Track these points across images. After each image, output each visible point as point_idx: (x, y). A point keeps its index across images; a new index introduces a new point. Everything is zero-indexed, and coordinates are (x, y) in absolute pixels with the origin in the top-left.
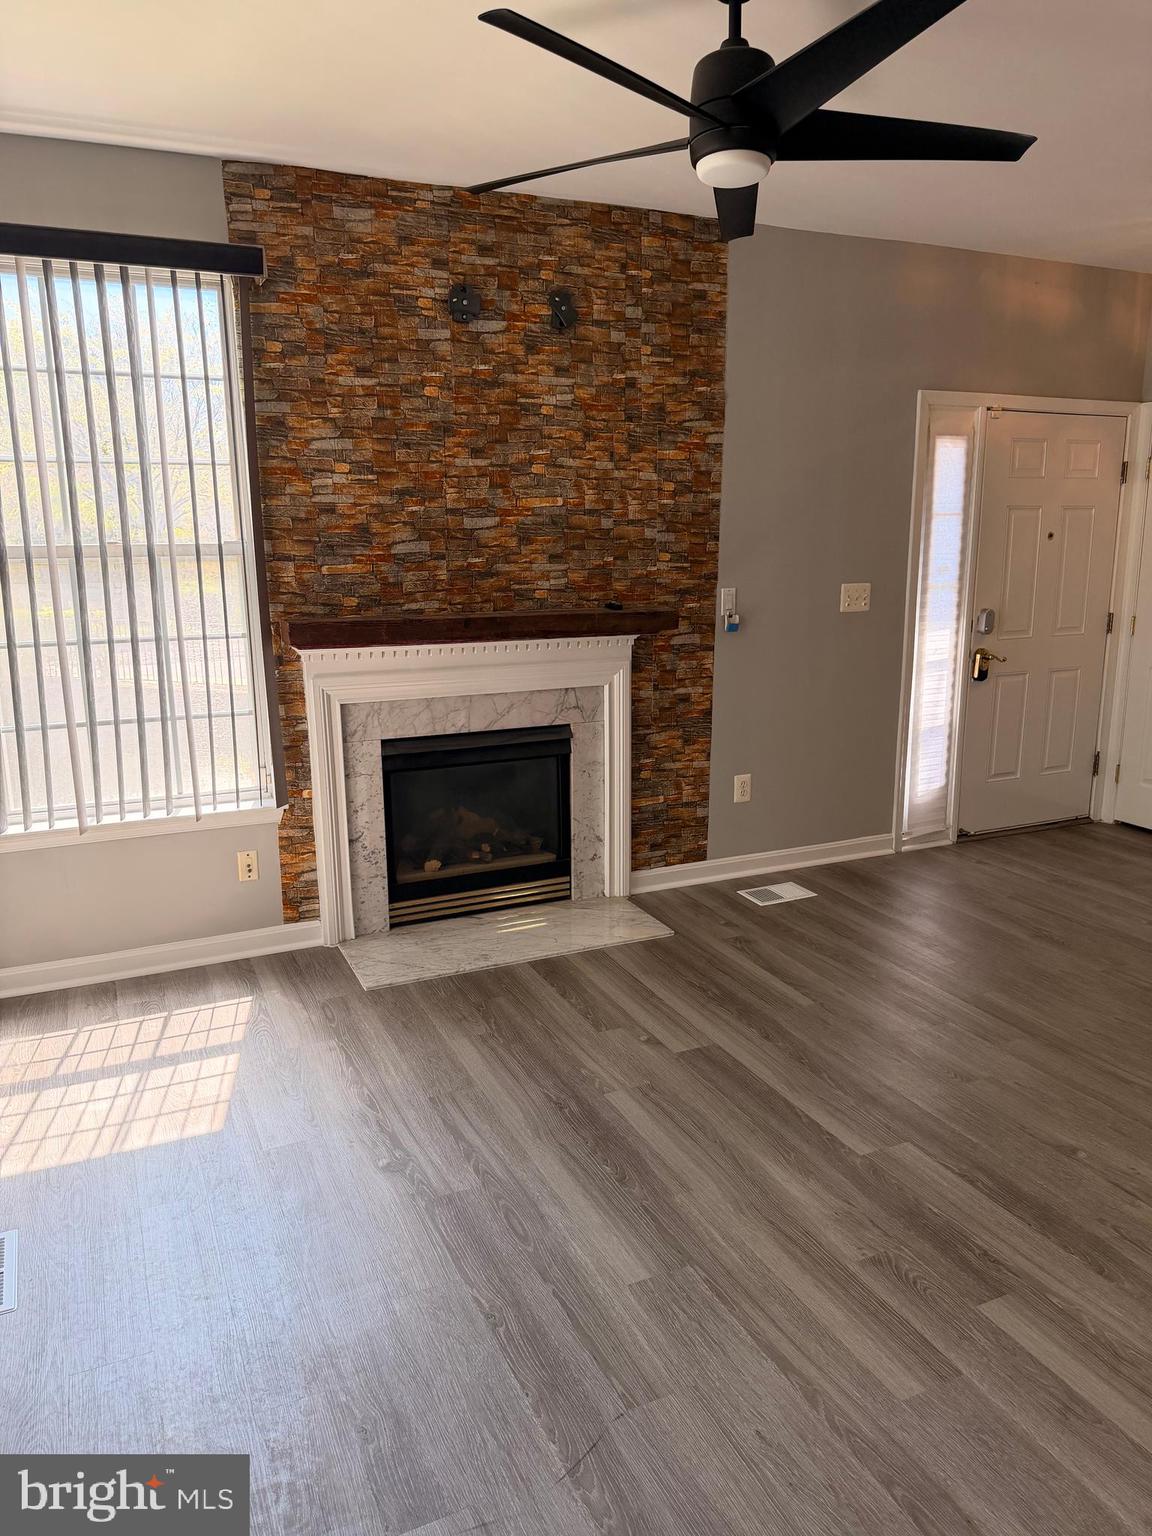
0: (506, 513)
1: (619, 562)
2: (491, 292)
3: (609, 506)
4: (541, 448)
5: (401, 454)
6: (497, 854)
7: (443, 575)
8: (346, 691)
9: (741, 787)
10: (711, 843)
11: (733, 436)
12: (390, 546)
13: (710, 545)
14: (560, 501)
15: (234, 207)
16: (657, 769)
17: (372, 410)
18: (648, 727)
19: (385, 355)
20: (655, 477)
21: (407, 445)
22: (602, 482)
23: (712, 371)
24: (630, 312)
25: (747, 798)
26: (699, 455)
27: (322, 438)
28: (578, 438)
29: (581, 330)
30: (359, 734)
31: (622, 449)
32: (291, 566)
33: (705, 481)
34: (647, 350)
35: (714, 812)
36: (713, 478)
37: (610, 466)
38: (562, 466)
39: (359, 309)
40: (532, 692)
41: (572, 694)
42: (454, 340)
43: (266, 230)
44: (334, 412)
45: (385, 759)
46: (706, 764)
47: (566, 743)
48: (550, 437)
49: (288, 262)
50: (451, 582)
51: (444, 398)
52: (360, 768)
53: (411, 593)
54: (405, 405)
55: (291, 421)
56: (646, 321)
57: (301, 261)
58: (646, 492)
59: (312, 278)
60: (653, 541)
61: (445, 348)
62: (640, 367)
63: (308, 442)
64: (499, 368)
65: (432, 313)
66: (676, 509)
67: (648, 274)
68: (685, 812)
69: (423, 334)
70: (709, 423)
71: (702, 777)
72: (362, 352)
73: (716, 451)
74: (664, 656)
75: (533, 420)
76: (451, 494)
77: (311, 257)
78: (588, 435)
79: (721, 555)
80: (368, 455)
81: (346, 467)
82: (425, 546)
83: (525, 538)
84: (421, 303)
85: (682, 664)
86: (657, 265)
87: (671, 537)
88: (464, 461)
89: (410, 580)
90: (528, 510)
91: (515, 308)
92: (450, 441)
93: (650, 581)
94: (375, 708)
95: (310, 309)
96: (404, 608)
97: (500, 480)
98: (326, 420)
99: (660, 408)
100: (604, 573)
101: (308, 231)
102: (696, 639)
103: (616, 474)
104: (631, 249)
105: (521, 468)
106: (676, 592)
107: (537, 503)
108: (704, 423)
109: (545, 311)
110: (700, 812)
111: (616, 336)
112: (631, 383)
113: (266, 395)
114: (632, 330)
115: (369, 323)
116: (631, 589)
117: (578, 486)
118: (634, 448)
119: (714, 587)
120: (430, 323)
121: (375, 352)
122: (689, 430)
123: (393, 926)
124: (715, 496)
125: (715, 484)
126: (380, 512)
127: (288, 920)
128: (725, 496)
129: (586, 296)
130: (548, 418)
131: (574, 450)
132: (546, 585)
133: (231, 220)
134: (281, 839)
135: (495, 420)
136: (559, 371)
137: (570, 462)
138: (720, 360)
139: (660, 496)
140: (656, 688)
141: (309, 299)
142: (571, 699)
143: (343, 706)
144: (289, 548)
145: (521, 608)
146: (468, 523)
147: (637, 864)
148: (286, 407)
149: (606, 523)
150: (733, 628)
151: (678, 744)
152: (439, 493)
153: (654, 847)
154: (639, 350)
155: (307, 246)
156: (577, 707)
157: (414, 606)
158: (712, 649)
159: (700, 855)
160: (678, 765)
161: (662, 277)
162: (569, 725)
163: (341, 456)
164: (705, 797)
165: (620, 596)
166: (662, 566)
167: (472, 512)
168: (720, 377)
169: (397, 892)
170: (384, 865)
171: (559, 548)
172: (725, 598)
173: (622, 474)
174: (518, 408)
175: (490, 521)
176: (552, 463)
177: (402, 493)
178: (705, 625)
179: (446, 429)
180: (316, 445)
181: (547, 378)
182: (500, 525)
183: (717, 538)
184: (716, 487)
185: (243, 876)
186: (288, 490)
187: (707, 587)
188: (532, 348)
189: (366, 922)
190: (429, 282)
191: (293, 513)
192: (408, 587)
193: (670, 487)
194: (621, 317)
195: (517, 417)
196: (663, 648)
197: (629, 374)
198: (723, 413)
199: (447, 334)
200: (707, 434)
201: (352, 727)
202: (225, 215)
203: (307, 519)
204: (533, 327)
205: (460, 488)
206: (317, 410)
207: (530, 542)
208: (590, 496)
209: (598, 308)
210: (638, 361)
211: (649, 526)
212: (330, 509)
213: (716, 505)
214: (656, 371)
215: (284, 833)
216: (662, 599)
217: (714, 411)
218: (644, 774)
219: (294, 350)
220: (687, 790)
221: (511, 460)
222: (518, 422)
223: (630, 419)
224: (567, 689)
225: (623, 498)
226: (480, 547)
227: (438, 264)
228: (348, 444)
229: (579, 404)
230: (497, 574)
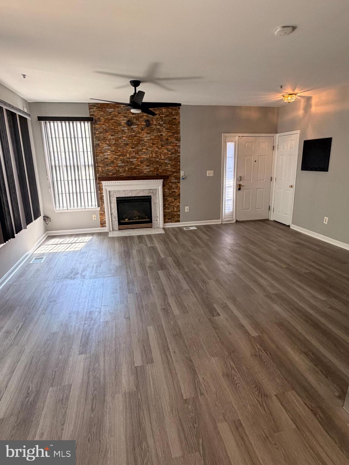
0: (138, 158)
1: (160, 167)
2: (135, 121)
3: (158, 156)
4: (145, 147)
5: (119, 149)
6: (139, 219)
7: (127, 169)
8: (109, 189)
9: (187, 209)
10: (181, 219)
11: (182, 144)
12: (117, 164)
13: (179, 163)
14: (148, 156)
15: (90, 110)
16: (169, 204)
17: (114, 142)
18: (167, 197)
19: (116, 133)
20: (167, 151)
21: (120, 147)
22: (156, 153)
23: (178, 132)
24: (161, 123)
25: (188, 211)
26: (176, 147)
27: (106, 147)
28: (152, 145)
29: (152, 126)
30: (112, 196)
31: (160, 147)
32: (101, 168)
33: (177, 152)
34: (164, 129)
35: (181, 213)
36: (178, 151)
37: (158, 149)
38: (148, 150)
39: (111, 125)
40: (143, 190)
41: (151, 190)
42: (128, 129)
43: (95, 114)
44: (108, 142)
45: (117, 200)
46: (179, 204)
47: (151, 199)
48: (146, 145)
49: (99, 118)
50: (128, 170)
51: (127, 139)
52: (112, 202)
53: (121, 172)
54: (120, 141)
55: (100, 144)
56: (164, 124)
57: (101, 118)
58: (165, 154)
59: (103, 121)
60: (167, 163)
61: (126, 131)
62: (163, 132)
63: (103, 147)
64: (136, 134)
65: (124, 125)
66: (171, 157)
67: (164, 116)
68: (175, 213)
69: (123, 129)
70: (177, 141)
71: (178, 207)
72: (112, 132)
73: (179, 147)
74: (170, 184)
75: (143, 142)
76: (128, 155)
77: (103, 117)
78: (153, 144)
79: (181, 165)
80: (113, 149)
81: (110, 151)
82: (123, 164)
83: (142, 163)
84: (122, 124)
85: (174, 185)
86: (166, 114)
87: (170, 162)
88: (130, 149)
89: (121, 170)
90: (142, 157)
91: (139, 123)
92: (128, 146)
93: (166, 170)
94: (115, 192)
95: (103, 126)
96: (120, 175)
97: (137, 153)
98: (106, 144)
99: (167, 139)
100: (157, 169)
101: (102, 113)
102: (176, 181)
103: (159, 151)
104: (160, 111)
105: (141, 150)
106: (172, 172)
107: (144, 156)
108: (176, 141)
109: (145, 123)
110: (178, 213)
111: (158, 127)
112: (161, 135)
113: (96, 140)
114: (161, 126)
115: (113, 127)
116: (163, 171)
117: (152, 153)
118: (162, 146)
119: (180, 171)
120: (124, 127)
121: (114, 132)
122: (173, 143)
123: (119, 230)
124: (179, 154)
125: (179, 152)
126: (116, 159)
127: (101, 227)
128: (181, 154)
129: (152, 120)
130: (146, 142)
131: (150, 147)
132: (146, 171)
133: (90, 113)
134: (100, 213)
135: (136, 142)
136: (148, 133)
137: (150, 149)
138: (179, 130)
139: (168, 155)
140: (168, 189)
141: (103, 124)
142: (151, 191)
143: (109, 191)
144: (100, 165)
145: (142, 175)
146: (131, 160)
147: (165, 222)
148: (99, 142)
149: (157, 160)
150: (183, 179)
151: (173, 200)
152: (126, 155)
153: (169, 219)
154: (163, 129)
155: (102, 116)
156: (152, 193)
157: (122, 174)
158: (180, 183)
159: (179, 221)
160: (174, 204)
161: (167, 116)
162: (151, 196)
163: (109, 150)
164: (179, 210)
165: (160, 173)
166: (169, 167)
167: (132, 158)
168: (179, 133)
169: (120, 224)
170: (117, 219)
171: (148, 164)
172: (182, 173)
173: (160, 151)
174: (140, 140)
175: (135, 160)
176: (147, 149)
177: (119, 155)
178: (178, 178)
179: (127, 144)
180: (104, 148)
181: (145, 135)
182: (137, 160)
183: (180, 162)
184: (179, 153)
185: (94, 219)
186: (100, 155)
187: (178, 171)
188: (142, 130)
189: (114, 228)
190: (123, 120)
191: (101, 159)
192: (120, 171)
193: (170, 153)
194: (159, 123)
195: (140, 141)
196: (169, 182)
197: (161, 133)
198: (180, 140)
199: (127, 128)
200: (177, 144)
201: (111, 195)
202: (89, 112)
203: (103, 160)
204: (143, 126)
205: (129, 154)
206: (105, 142)
207: (143, 163)
208: (154, 155)
209: (155, 122)
210: (163, 131)
211: (166, 160)
212: (107, 158)
213: (179, 156)
214: (166, 133)
215: (100, 212)
216: (169, 173)
217: (178, 140)
218: (166, 205)
219: (101, 133)
220: (175, 209)
221: (139, 149)
222: (140, 142)
223: (161, 141)
224: (150, 189)
225: (160, 155)
226: (133, 164)
227: (125, 117)
228: (110, 147)
229: (151, 139)
230: (137, 169)
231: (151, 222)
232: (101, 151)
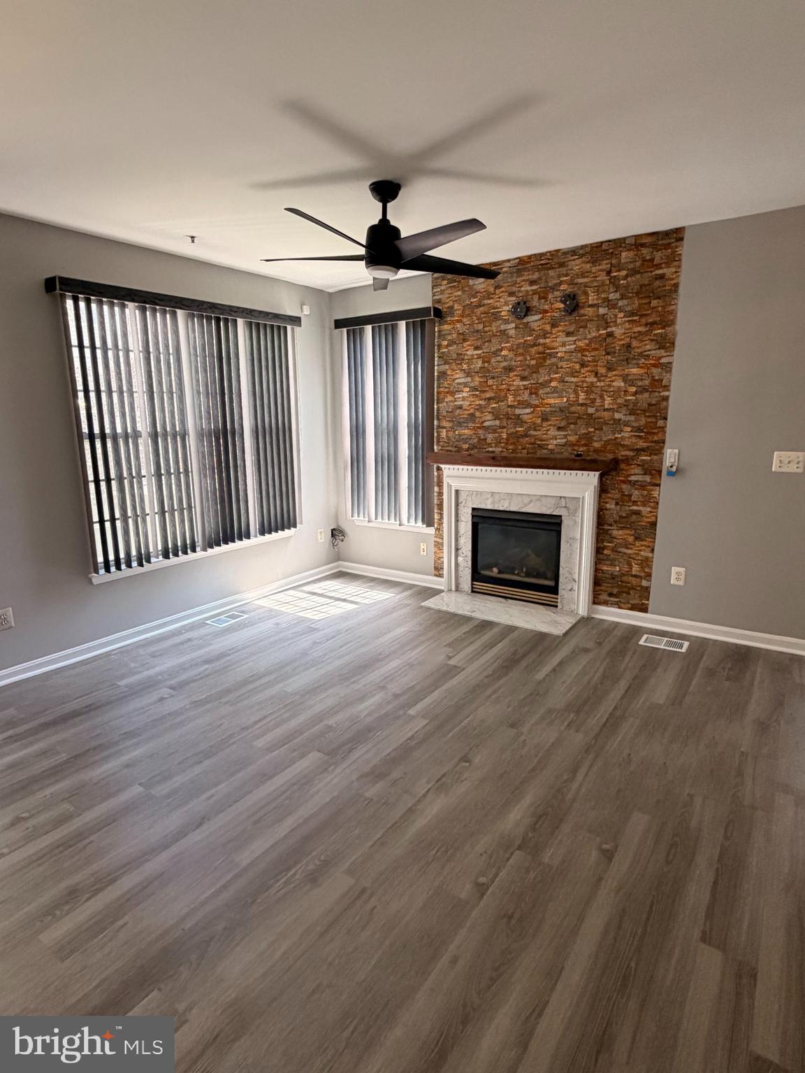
0: (537, 406)
1: (597, 432)
2: (535, 302)
3: (593, 401)
4: (557, 373)
5: (490, 382)
6: (528, 575)
7: (504, 436)
8: (456, 485)
9: (677, 575)
10: (652, 603)
11: (680, 359)
12: (483, 422)
13: (660, 423)
14: (565, 399)
15: (434, 291)
16: (614, 550)
17: (480, 364)
18: (611, 525)
19: (486, 339)
20: (623, 384)
21: (493, 378)
22: (590, 389)
23: (667, 320)
24: (612, 296)
25: (681, 583)
26: (655, 371)
27: (460, 378)
28: (577, 366)
29: (582, 312)
30: (464, 503)
31: (602, 371)
32: (444, 430)
33: (658, 385)
34: (622, 315)
35: (655, 585)
36: (664, 383)
37: (595, 380)
38: (567, 382)
39: (477, 322)
40: (541, 496)
41: (563, 500)
42: (516, 328)
43: (443, 297)
44: (465, 366)
45: (473, 516)
46: (650, 555)
47: (559, 524)
48: (562, 368)
49: (451, 308)
50: (507, 439)
51: (511, 355)
52: (462, 518)
53: (490, 444)
54: (493, 360)
55: (449, 372)
56: (622, 299)
57: (456, 307)
58: (616, 393)
59: (460, 312)
60: (620, 420)
61: (512, 332)
62: (616, 325)
63: (454, 380)
64: (538, 337)
65: (507, 317)
66: (635, 404)
67: (624, 273)
68: (634, 581)
69: (503, 327)
70: (663, 351)
71: (646, 563)
72: (477, 340)
73: (668, 367)
74: (624, 486)
75: (554, 360)
76: (511, 398)
77: (460, 304)
78: (583, 365)
79: (668, 429)
80: (477, 383)
81: (468, 389)
82: (497, 422)
83: (545, 419)
84: (502, 314)
85: (636, 492)
86: (631, 266)
87: (632, 418)
88: (518, 382)
89: (490, 437)
90: (548, 404)
91: (546, 307)
92: (512, 374)
93: (617, 444)
94: (471, 493)
95: (458, 325)
96: (487, 450)
97: (534, 392)
98: (462, 370)
99: (629, 346)
100: (588, 438)
101: (459, 293)
102: (648, 478)
103: (598, 384)
104: (614, 262)
105: (544, 385)
106: (633, 450)
107: (552, 401)
108: (658, 351)
109: (562, 306)
110: (644, 583)
111: (602, 311)
112: (610, 335)
113: (440, 363)
114: (611, 305)
115: (480, 327)
116: (605, 446)
117: (576, 392)
118: (610, 369)
119: (663, 448)
120: (507, 322)
121: (483, 338)
122: (648, 356)
123: (473, 591)
124: (666, 394)
125: (665, 386)
126: (480, 408)
127: (436, 575)
128: (673, 394)
129: (586, 294)
130: (561, 359)
131: (573, 373)
132: (555, 442)
133: (433, 296)
134: (435, 541)
135: (533, 362)
136: (568, 334)
137: (573, 379)
138: (673, 313)
139: (625, 395)
140: (617, 504)
141: (458, 321)
142: (563, 503)
143: (457, 492)
144: (445, 424)
145: (543, 453)
146: (518, 411)
147: (596, 600)
148: (447, 367)
149: (591, 410)
150: (670, 474)
151: (631, 539)
152: (506, 397)
153: (611, 595)
154: (616, 316)
155: (458, 301)
156: (566, 507)
157: (490, 449)
158: (659, 485)
159: (644, 609)
160: (630, 551)
161: (634, 272)
162: (561, 516)
163: (465, 385)
164: (649, 575)
165: (596, 451)
166: (626, 435)
167: (520, 406)
168: (672, 323)
169: (476, 576)
170: (470, 563)
171: (563, 424)
172: (670, 456)
173: (602, 384)
174: (545, 355)
175: (528, 411)
176: (562, 381)
177: (489, 399)
178: (655, 472)
179: (509, 369)
180: (457, 381)
181: (562, 338)
182: (533, 412)
183: (665, 419)
184: (667, 388)
185: (422, 553)
186: (446, 400)
187: (657, 448)
188: (554, 326)
189: (461, 586)
190: (506, 304)
191: (446, 409)
192: (489, 441)
193: (633, 389)
194: (607, 300)
195: (545, 359)
196: (624, 482)
197: (609, 330)
198: (673, 344)
199: (513, 325)
200: (660, 358)
201: (460, 500)
202: (431, 294)
203: (451, 412)
204: (555, 315)
205: (515, 396)
206: (459, 366)
207: (547, 420)
208: (582, 396)
209: (592, 298)
210: (616, 321)
211: (617, 412)
212: (460, 407)
213: (666, 399)
214: (627, 325)
215: (436, 539)
216: (624, 453)
217: (667, 344)
218: (606, 552)
219: (451, 343)
220: (636, 569)
221: (540, 381)
222: (545, 362)
223: (608, 354)
224: (561, 497)
225: (602, 397)
226: (522, 422)
227: (511, 294)
228: (469, 379)
229: (580, 350)
230: (530, 436)
231: (554, 590)
232: (449, 388)
